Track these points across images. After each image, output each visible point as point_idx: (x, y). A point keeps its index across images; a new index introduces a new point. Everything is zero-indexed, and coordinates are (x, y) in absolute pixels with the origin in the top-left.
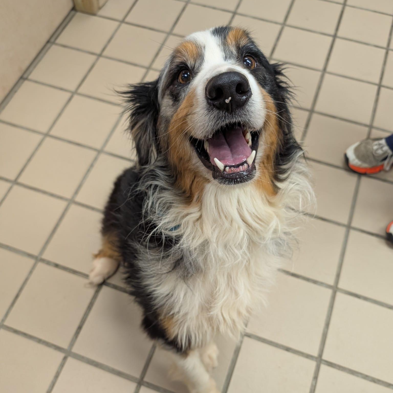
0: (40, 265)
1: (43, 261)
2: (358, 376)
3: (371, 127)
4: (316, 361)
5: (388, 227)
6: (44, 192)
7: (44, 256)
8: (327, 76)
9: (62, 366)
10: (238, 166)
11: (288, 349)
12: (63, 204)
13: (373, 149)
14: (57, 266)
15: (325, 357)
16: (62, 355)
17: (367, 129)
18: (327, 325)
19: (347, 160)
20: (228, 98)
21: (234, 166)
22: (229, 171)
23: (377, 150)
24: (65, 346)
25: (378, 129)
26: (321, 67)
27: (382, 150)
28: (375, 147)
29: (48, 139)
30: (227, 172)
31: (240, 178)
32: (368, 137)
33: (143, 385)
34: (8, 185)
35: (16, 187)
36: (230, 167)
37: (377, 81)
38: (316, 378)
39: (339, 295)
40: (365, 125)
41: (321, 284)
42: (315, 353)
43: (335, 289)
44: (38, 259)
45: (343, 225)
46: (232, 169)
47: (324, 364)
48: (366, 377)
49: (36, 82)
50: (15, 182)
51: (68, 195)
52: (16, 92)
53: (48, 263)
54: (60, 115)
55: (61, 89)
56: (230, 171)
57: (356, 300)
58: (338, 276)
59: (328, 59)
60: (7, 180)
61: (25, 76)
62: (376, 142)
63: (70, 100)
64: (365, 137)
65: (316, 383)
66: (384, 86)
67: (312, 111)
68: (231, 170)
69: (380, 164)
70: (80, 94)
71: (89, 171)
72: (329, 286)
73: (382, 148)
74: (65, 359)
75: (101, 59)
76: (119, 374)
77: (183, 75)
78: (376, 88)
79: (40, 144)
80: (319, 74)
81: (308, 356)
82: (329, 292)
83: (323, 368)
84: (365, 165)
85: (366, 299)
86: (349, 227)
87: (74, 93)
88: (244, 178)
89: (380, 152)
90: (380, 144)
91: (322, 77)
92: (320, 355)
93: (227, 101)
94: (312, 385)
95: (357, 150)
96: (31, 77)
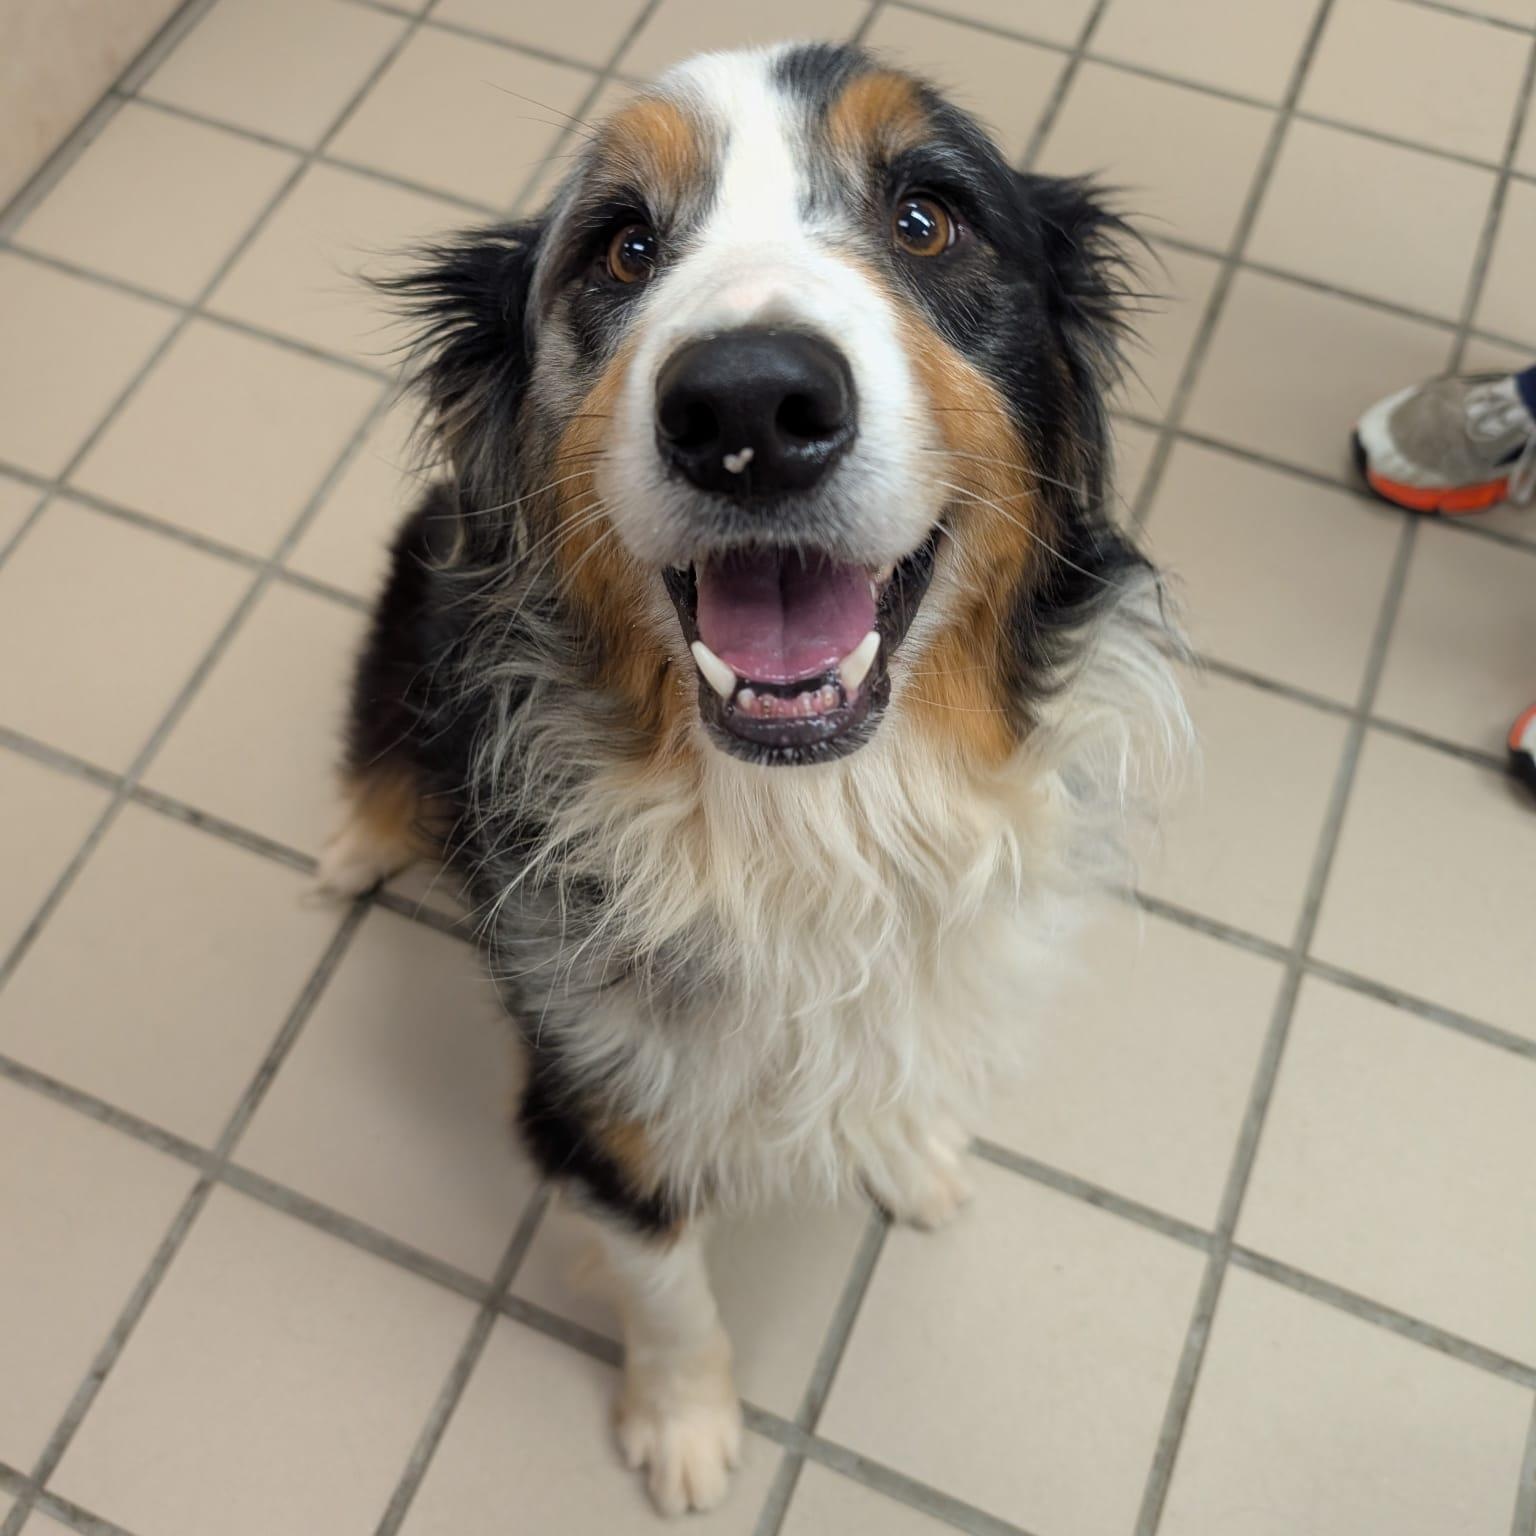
0: (132, 813)
1: (143, 796)
2: (1376, 1322)
3: (1464, 329)
4: (1210, 1251)
5: (1517, 728)
6: (168, 531)
7: (150, 780)
8: (1297, 127)
9: (188, 1216)
10: (793, 691)
11: (1096, 1197)
12: (239, 579)
13: (1466, 417)
14: (196, 818)
15: (1244, 1236)
16: (190, 1175)
17: (1448, 339)
18: (1260, 1106)
19: (1360, 456)
20: (736, 452)
21: (776, 690)
22: (752, 708)
23: (1483, 418)
24: (205, 1137)
25: (1492, 338)
26: (1276, 92)
27: (1504, 422)
28: (1475, 410)
29: (198, 329)
30: (742, 709)
31: (796, 746)
32: (1454, 367)
33: (506, 1312)
34: (31, 496)
35: (59, 507)
36: (760, 688)
37: (1496, 155)
38: (1204, 1318)
39: (1313, 988)
40: (1444, 324)
41: (1244, 939)
42: (1207, 1219)
43: (1298, 962)
44: (126, 789)
45: (1342, 711)
46: (767, 703)
47: (1241, 1264)
48: (1410, 1327)
49: (169, 109)
50: (60, 487)
51: (262, 546)
52: (87, 143)
53: (163, 806)
54: (250, 236)
55: (265, 140)
56: (757, 706)
57: (1382, 1009)
58: (1312, 910)
59: (1304, 64)
60: (26, 478)
61: (128, 86)
62: (1481, 391)
63: (292, 181)
64: (1440, 367)
65: (1204, 1341)
66: (1522, 177)
67: (1233, 260)
68: (763, 707)
69: (1495, 474)
70: (334, 162)
71: (346, 455)
72: (1273, 951)
73: (1503, 411)
74: (201, 1189)
75: (424, 33)
76: (412, 1261)
77: (627, 245)
78: (1490, 180)
79: (164, 347)
80: (1269, 119)
81: (1178, 1230)
82: (1274, 974)
83: (1237, 1278)
84: (1433, 479)
85: (1420, 1007)
86: (1362, 718)
87: (311, 156)
88: (815, 748)
89: (1494, 427)
90: (1494, 399)
91: (1280, 131)
92: (1228, 1227)
93: (734, 463)
94: (1188, 1349)
95: (1400, 421)
96: (148, 90)
